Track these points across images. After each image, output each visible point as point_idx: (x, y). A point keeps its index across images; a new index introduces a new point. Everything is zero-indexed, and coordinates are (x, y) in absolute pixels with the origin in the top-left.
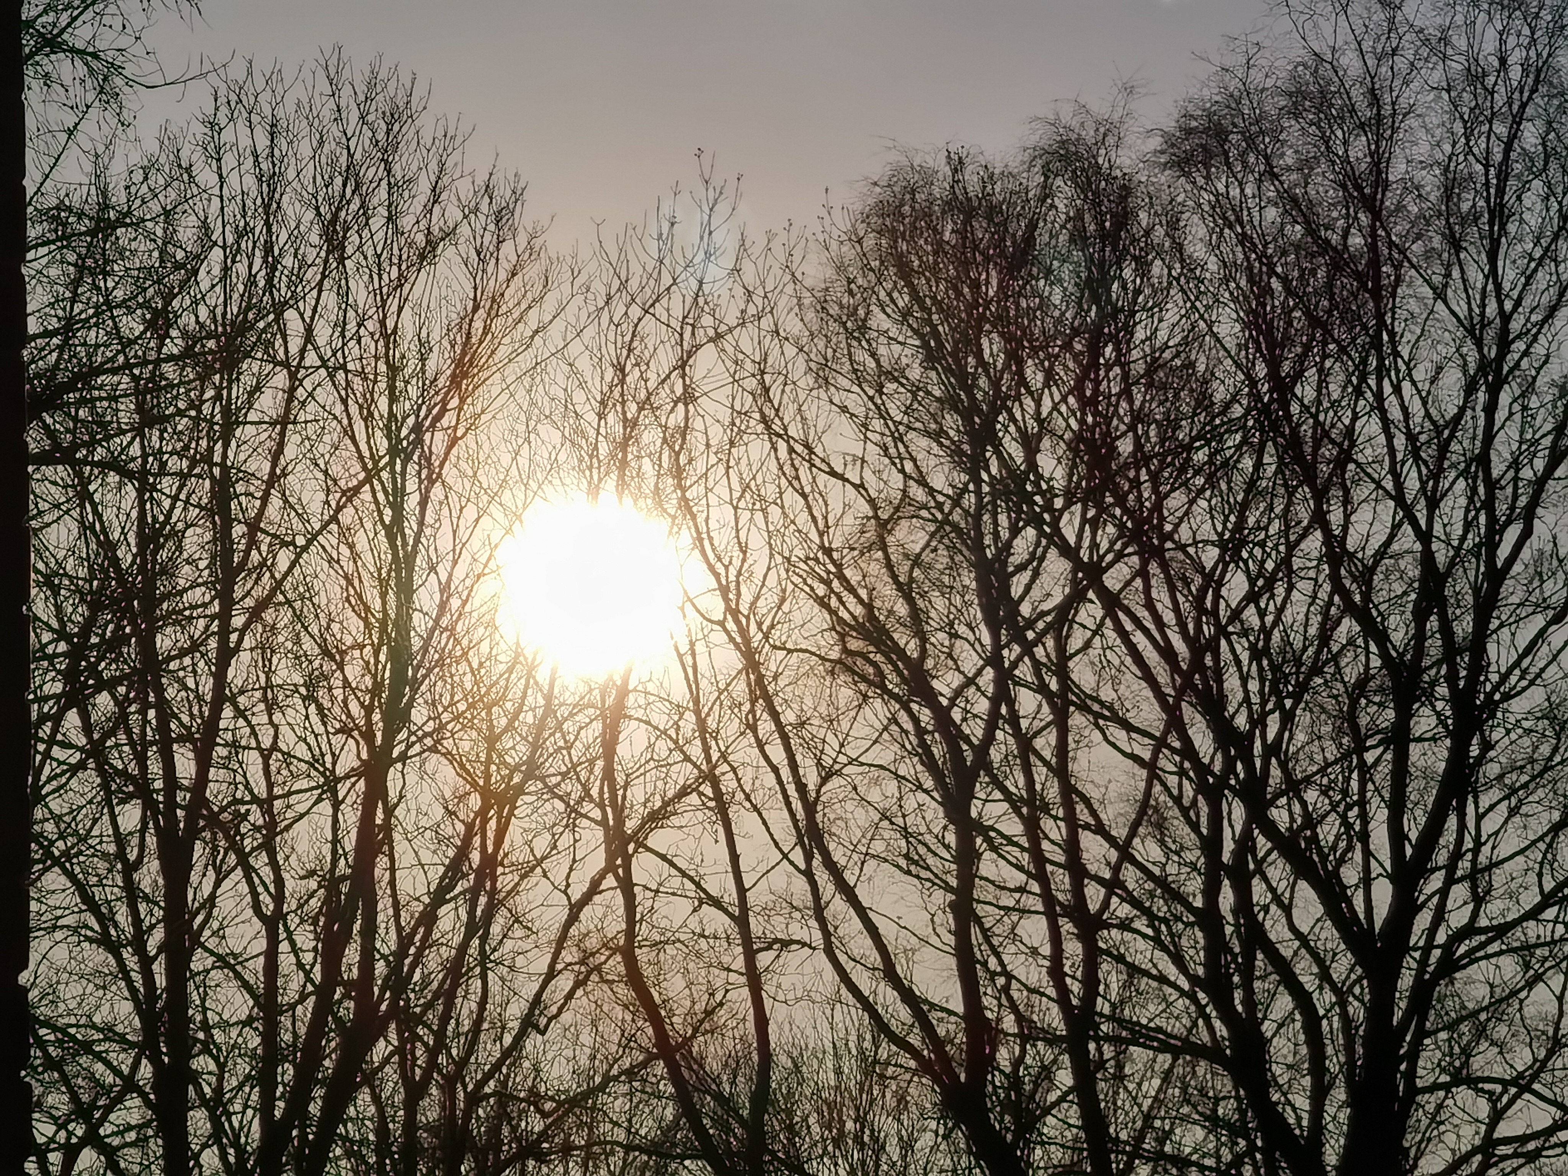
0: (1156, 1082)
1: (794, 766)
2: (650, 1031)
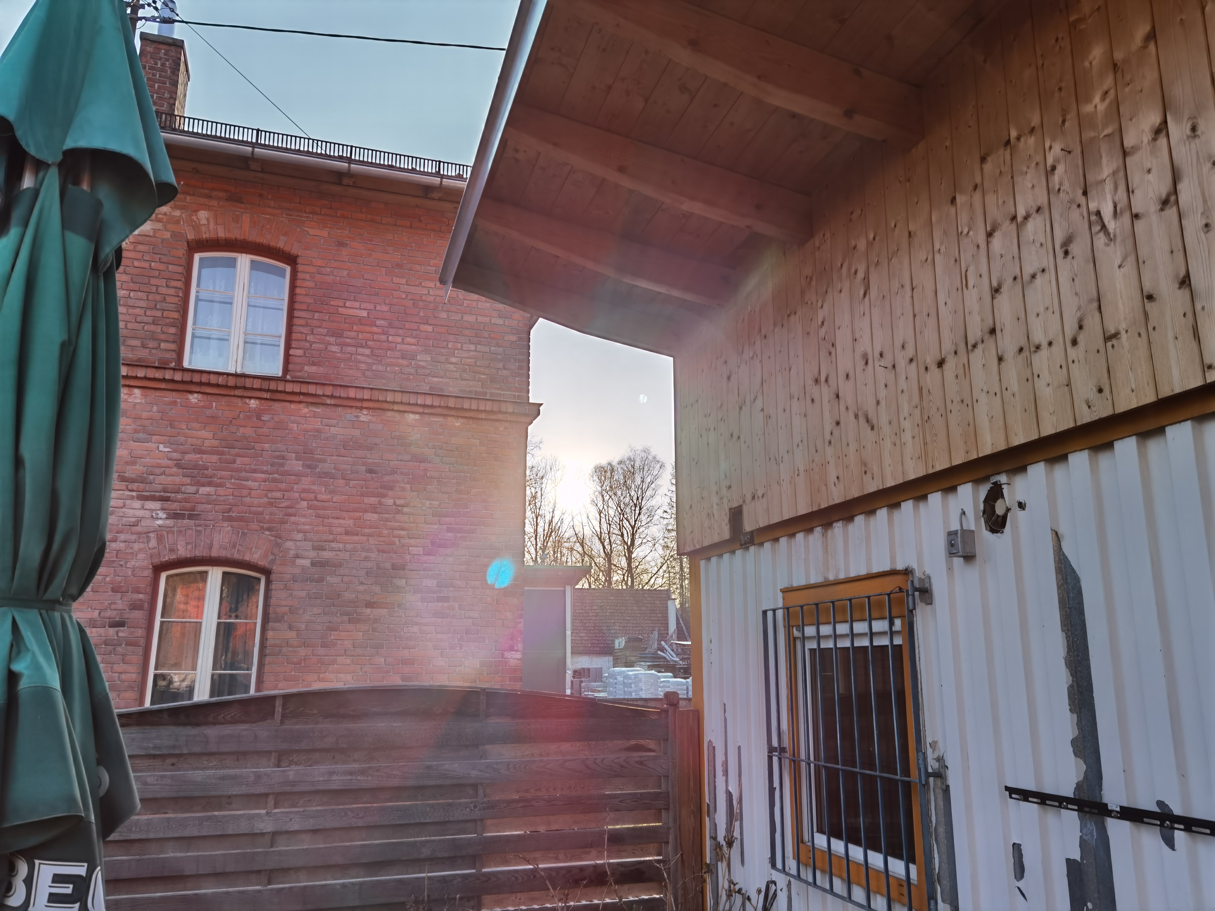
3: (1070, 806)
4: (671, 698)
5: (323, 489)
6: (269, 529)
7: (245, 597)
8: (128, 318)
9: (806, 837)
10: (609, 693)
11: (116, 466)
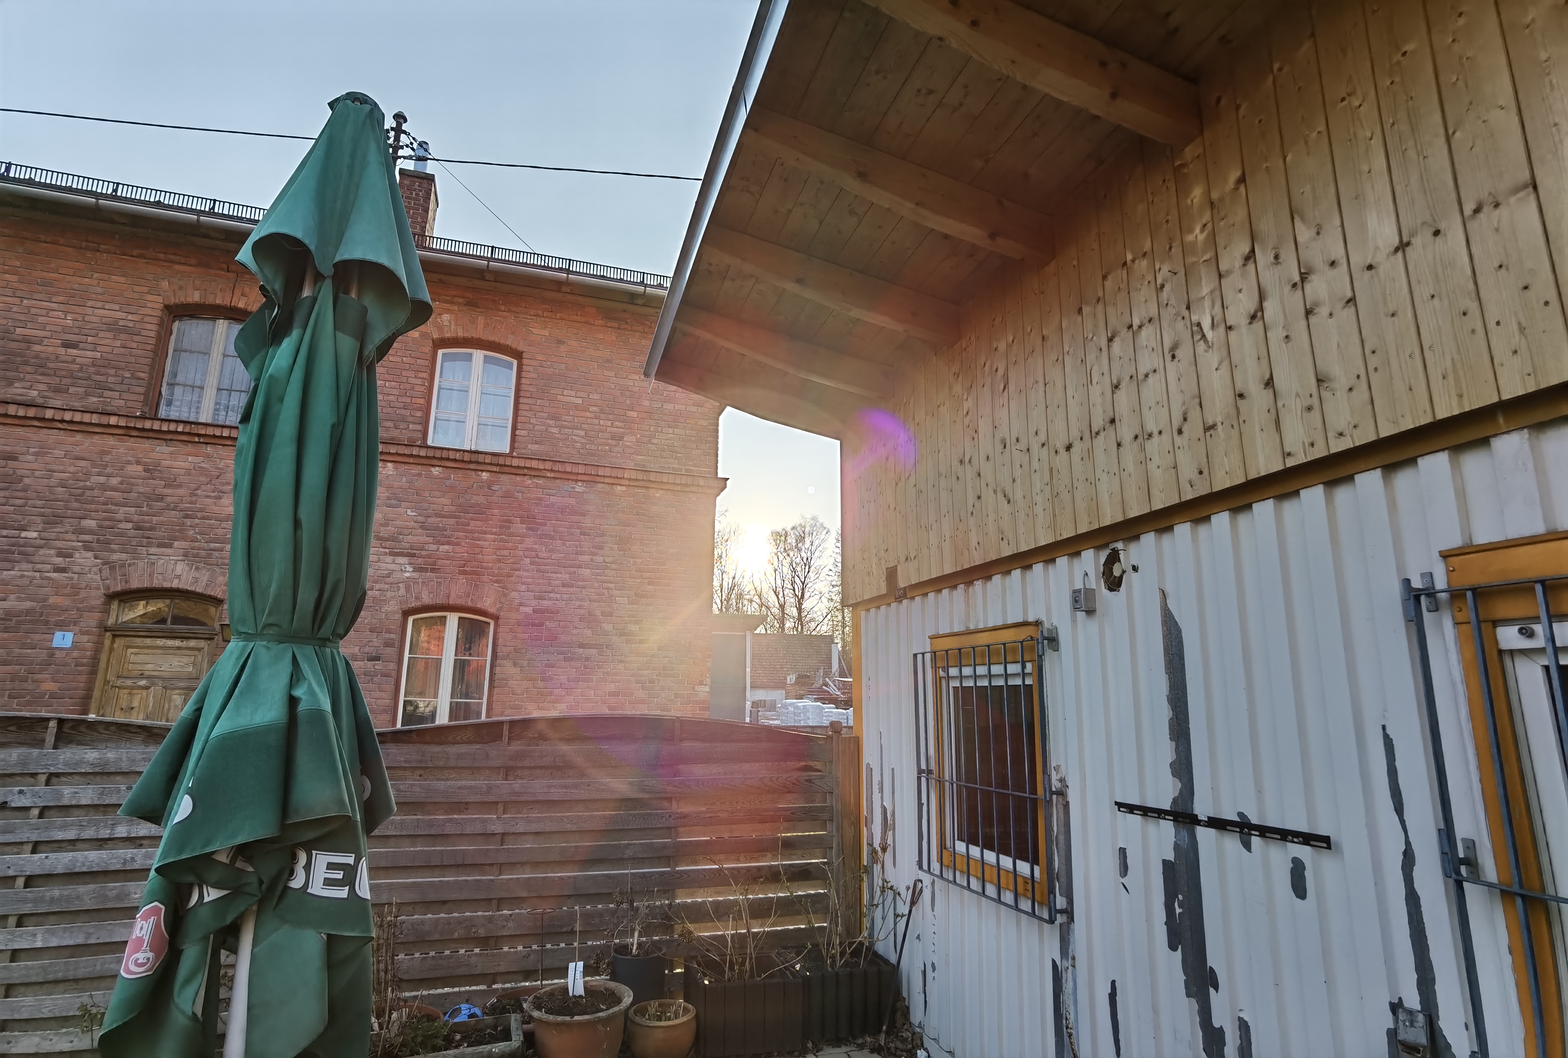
3: (1167, 817)
4: (835, 727)
5: (544, 549)
6: (497, 582)
7: (478, 637)
8: (384, 404)
9: (948, 844)
10: (782, 721)
11: (374, 527)
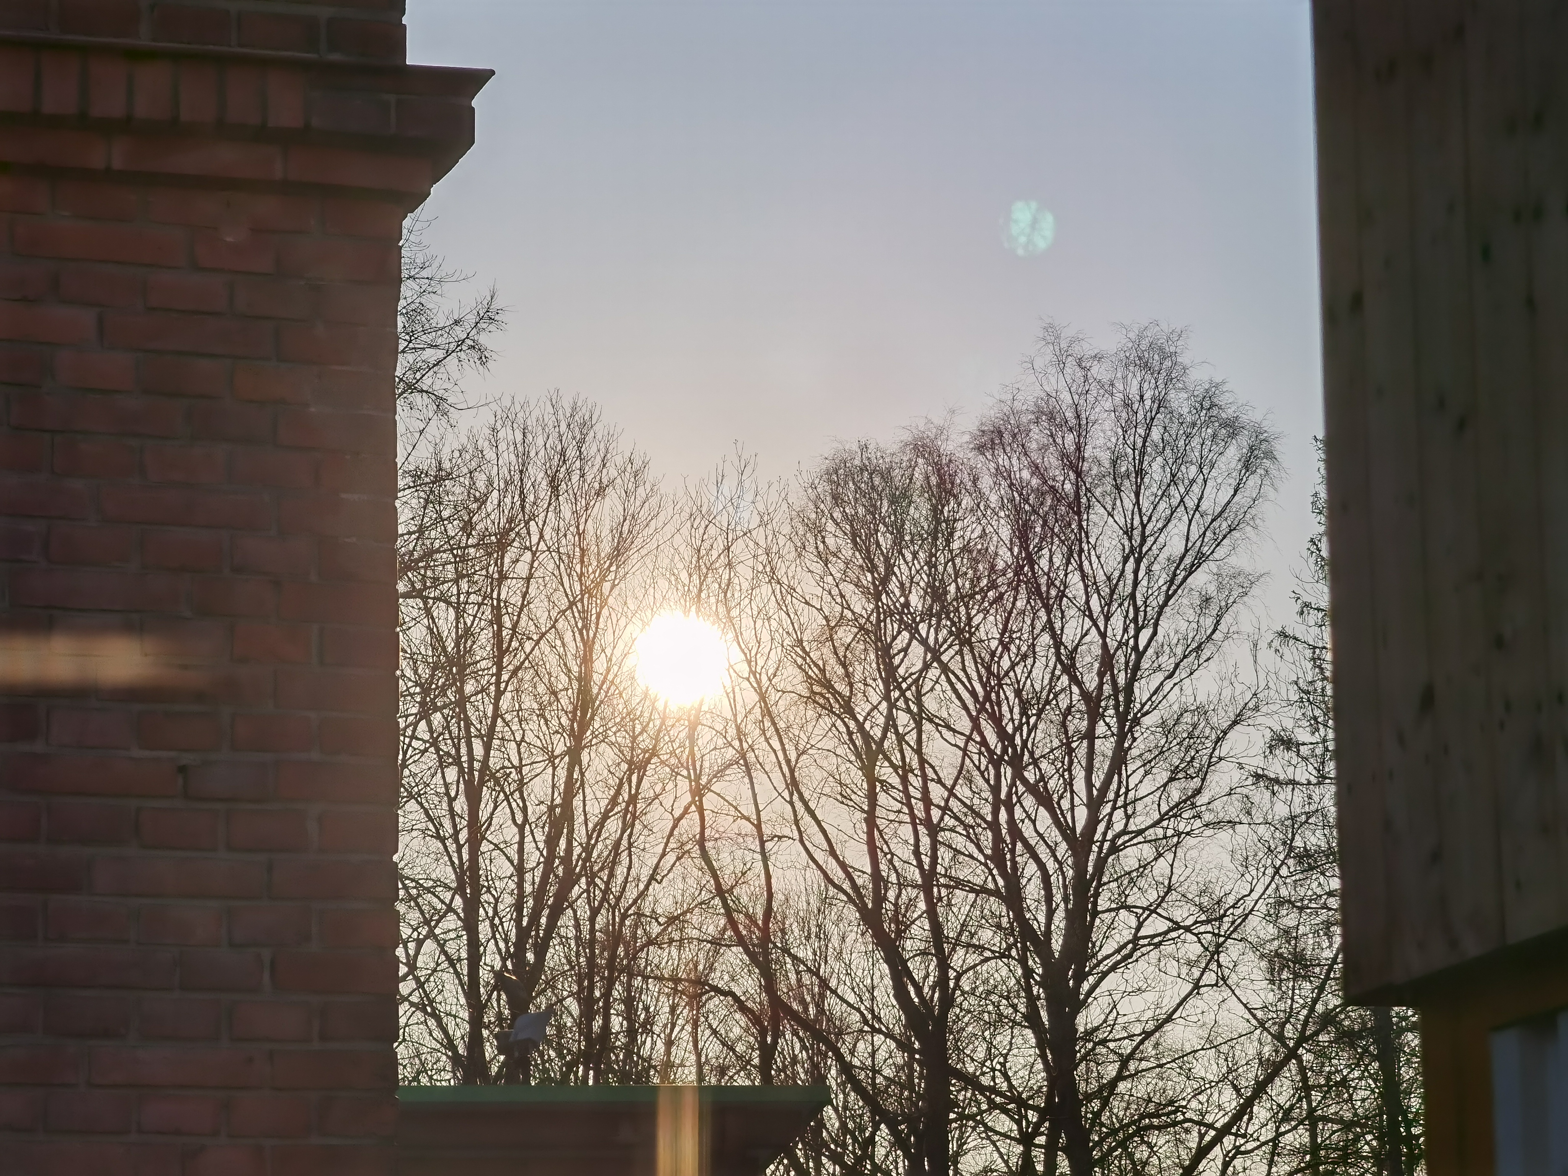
0: (968, 907)
1: (784, 750)
2: (712, 882)
